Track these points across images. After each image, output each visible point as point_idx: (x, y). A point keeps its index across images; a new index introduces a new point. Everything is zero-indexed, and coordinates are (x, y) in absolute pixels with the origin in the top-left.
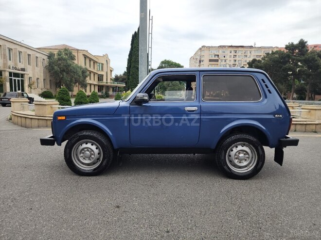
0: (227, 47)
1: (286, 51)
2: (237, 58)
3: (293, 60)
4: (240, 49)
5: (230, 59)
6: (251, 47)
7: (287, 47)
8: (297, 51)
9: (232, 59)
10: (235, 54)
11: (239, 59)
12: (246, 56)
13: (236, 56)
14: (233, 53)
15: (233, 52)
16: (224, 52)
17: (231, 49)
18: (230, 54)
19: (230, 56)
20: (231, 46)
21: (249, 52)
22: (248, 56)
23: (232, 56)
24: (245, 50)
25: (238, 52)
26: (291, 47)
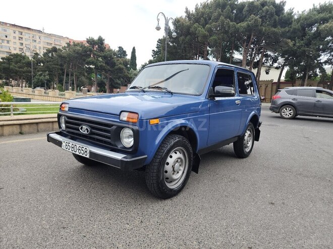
0: (8, 25)
1: (87, 45)
2: (23, 41)
3: (94, 55)
4: (26, 31)
5: (15, 41)
6: (40, 31)
7: (88, 41)
8: (97, 46)
9: (18, 42)
10: (21, 36)
11: (27, 43)
12: (35, 41)
13: (22, 38)
14: (17, 35)
15: (17, 32)
16: (5, 31)
17: (15, 29)
18: (14, 35)
19: (15, 38)
20: (14, 25)
21: (38, 37)
22: (37, 42)
23: (17, 38)
24: (34, 33)
25: (23, 33)
26: (91, 42)
